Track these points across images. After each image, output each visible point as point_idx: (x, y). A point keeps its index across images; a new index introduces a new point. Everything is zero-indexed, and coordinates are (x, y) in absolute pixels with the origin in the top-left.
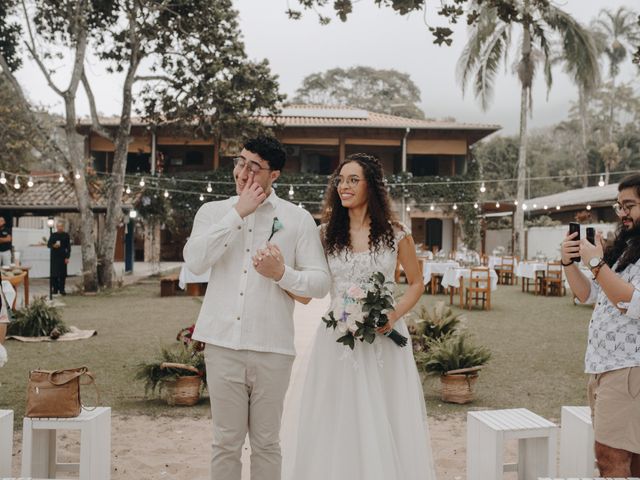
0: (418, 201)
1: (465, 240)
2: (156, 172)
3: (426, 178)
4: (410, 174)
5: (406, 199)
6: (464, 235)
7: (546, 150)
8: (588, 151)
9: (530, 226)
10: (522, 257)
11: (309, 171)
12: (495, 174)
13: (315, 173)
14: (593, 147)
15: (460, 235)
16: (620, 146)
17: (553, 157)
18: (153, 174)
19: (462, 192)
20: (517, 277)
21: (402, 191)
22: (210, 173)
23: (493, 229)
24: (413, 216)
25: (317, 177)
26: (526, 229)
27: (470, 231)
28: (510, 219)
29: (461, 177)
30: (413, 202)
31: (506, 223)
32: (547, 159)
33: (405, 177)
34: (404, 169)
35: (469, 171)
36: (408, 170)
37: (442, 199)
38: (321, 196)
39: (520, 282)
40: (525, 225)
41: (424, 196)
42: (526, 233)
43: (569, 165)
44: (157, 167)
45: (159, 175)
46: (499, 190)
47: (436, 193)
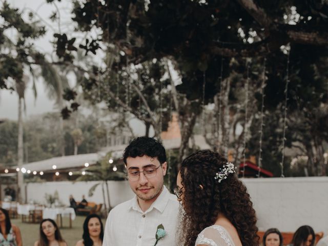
7: (39, 131)
8: (64, 133)
9: (28, 183)
10: (23, 202)
12: (5, 146)
14: (67, 130)
16: (83, 130)
17: (44, 135)
20: (19, 215)
23: (5, 184)
26: (25, 184)
28: (15, 178)
31: (13, 180)
32: (39, 136)
39: (21, 217)
40: (24, 182)
42: (26, 187)
43: (54, 141)
46: (9, 157)
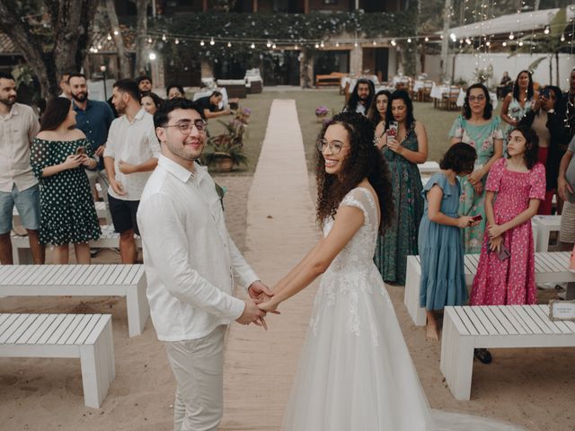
0: (368, 33)
1: (405, 65)
2: (157, 14)
3: (375, 14)
4: (362, 11)
5: (359, 32)
6: (404, 61)
9: (457, 53)
11: (280, 10)
13: (285, 11)
15: (401, 61)
18: (154, 16)
19: (403, 25)
21: (355, 26)
22: (200, 14)
23: (430, 54)
24: (364, 46)
25: (286, 15)
26: (454, 55)
27: (409, 57)
29: (402, 13)
30: (364, 35)
33: (357, 13)
34: (357, 7)
35: (410, 7)
36: (360, 7)
37: (387, 32)
38: (290, 31)
41: (372, 29)
42: (454, 59)
44: (157, 10)
45: (159, 17)
47: (383, 26)
